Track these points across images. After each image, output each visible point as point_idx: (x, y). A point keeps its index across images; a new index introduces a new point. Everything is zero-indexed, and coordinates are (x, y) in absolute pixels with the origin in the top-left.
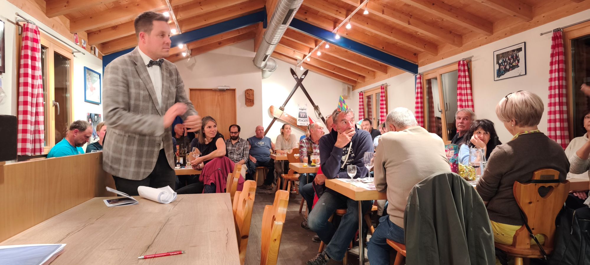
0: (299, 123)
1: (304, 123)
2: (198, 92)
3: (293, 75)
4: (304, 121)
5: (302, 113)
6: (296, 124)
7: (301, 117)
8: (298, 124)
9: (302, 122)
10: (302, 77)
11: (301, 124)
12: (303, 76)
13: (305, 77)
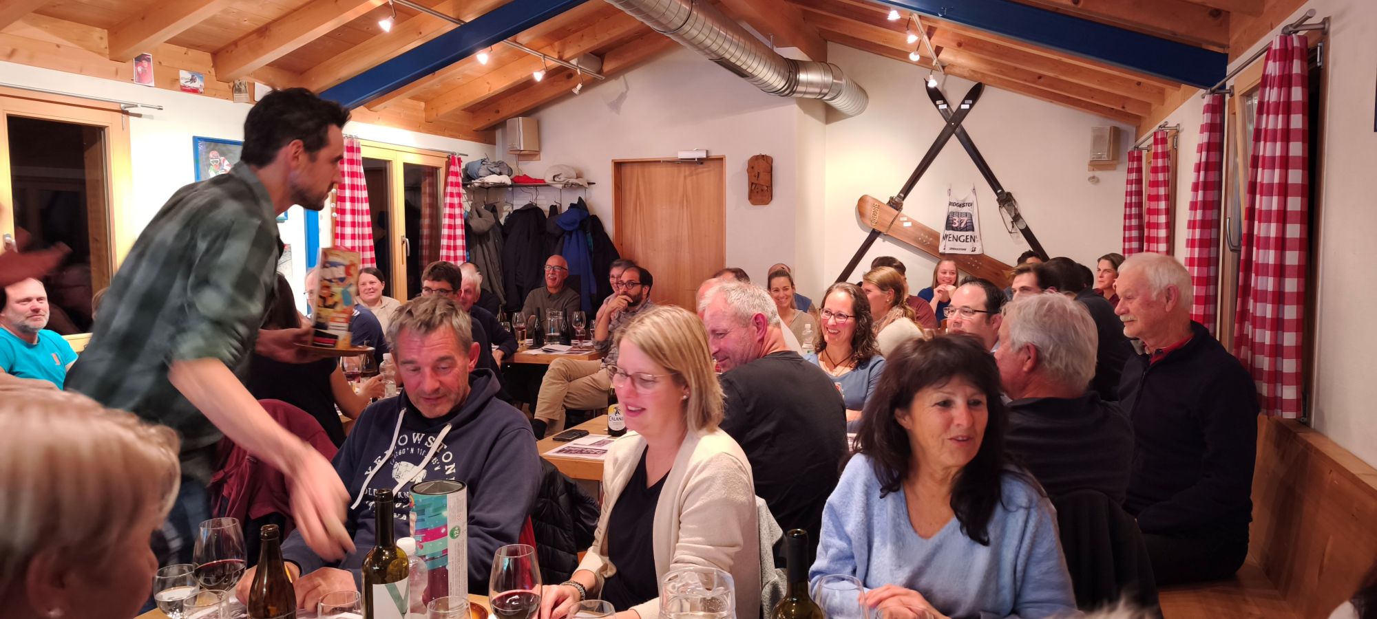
0: (945, 247)
1: (964, 245)
2: (637, 170)
3: (935, 103)
4: (962, 239)
5: (959, 214)
6: (937, 248)
7: (953, 229)
8: (941, 250)
9: (958, 245)
10: (964, 107)
11: (951, 249)
12: (966, 102)
13: (971, 106)
